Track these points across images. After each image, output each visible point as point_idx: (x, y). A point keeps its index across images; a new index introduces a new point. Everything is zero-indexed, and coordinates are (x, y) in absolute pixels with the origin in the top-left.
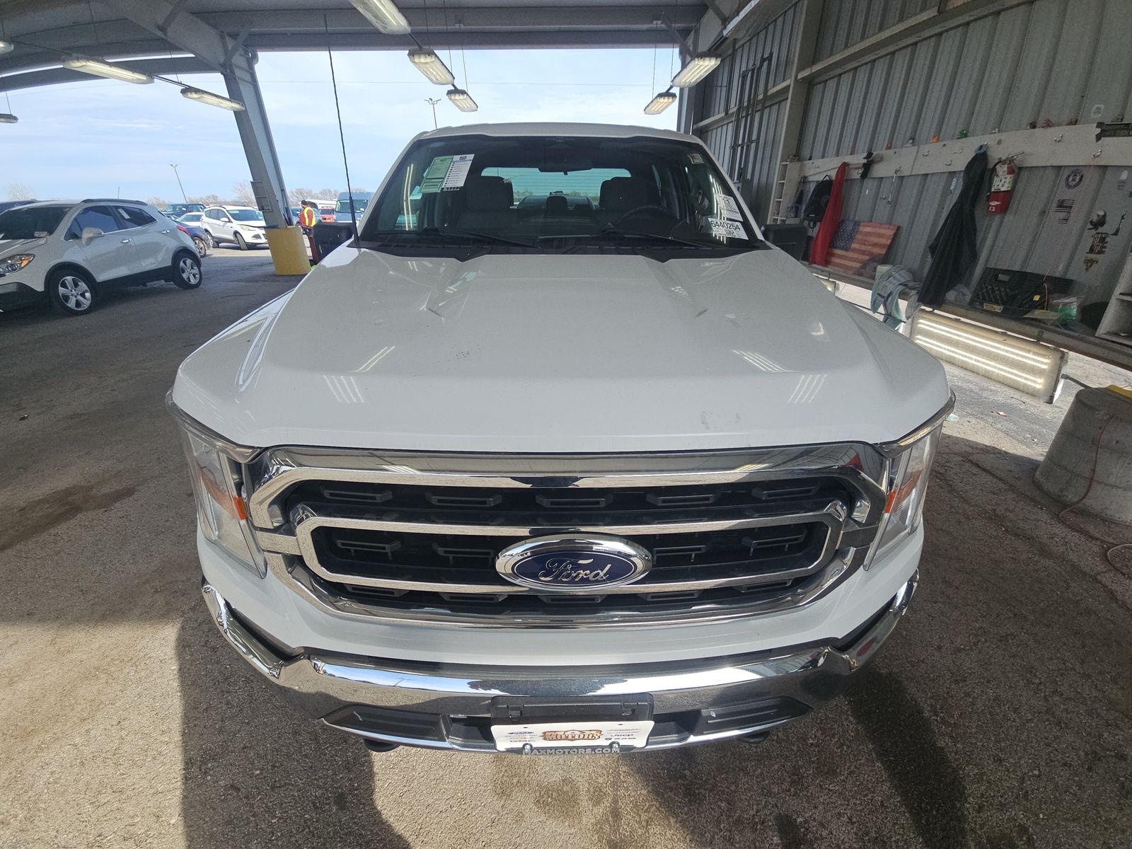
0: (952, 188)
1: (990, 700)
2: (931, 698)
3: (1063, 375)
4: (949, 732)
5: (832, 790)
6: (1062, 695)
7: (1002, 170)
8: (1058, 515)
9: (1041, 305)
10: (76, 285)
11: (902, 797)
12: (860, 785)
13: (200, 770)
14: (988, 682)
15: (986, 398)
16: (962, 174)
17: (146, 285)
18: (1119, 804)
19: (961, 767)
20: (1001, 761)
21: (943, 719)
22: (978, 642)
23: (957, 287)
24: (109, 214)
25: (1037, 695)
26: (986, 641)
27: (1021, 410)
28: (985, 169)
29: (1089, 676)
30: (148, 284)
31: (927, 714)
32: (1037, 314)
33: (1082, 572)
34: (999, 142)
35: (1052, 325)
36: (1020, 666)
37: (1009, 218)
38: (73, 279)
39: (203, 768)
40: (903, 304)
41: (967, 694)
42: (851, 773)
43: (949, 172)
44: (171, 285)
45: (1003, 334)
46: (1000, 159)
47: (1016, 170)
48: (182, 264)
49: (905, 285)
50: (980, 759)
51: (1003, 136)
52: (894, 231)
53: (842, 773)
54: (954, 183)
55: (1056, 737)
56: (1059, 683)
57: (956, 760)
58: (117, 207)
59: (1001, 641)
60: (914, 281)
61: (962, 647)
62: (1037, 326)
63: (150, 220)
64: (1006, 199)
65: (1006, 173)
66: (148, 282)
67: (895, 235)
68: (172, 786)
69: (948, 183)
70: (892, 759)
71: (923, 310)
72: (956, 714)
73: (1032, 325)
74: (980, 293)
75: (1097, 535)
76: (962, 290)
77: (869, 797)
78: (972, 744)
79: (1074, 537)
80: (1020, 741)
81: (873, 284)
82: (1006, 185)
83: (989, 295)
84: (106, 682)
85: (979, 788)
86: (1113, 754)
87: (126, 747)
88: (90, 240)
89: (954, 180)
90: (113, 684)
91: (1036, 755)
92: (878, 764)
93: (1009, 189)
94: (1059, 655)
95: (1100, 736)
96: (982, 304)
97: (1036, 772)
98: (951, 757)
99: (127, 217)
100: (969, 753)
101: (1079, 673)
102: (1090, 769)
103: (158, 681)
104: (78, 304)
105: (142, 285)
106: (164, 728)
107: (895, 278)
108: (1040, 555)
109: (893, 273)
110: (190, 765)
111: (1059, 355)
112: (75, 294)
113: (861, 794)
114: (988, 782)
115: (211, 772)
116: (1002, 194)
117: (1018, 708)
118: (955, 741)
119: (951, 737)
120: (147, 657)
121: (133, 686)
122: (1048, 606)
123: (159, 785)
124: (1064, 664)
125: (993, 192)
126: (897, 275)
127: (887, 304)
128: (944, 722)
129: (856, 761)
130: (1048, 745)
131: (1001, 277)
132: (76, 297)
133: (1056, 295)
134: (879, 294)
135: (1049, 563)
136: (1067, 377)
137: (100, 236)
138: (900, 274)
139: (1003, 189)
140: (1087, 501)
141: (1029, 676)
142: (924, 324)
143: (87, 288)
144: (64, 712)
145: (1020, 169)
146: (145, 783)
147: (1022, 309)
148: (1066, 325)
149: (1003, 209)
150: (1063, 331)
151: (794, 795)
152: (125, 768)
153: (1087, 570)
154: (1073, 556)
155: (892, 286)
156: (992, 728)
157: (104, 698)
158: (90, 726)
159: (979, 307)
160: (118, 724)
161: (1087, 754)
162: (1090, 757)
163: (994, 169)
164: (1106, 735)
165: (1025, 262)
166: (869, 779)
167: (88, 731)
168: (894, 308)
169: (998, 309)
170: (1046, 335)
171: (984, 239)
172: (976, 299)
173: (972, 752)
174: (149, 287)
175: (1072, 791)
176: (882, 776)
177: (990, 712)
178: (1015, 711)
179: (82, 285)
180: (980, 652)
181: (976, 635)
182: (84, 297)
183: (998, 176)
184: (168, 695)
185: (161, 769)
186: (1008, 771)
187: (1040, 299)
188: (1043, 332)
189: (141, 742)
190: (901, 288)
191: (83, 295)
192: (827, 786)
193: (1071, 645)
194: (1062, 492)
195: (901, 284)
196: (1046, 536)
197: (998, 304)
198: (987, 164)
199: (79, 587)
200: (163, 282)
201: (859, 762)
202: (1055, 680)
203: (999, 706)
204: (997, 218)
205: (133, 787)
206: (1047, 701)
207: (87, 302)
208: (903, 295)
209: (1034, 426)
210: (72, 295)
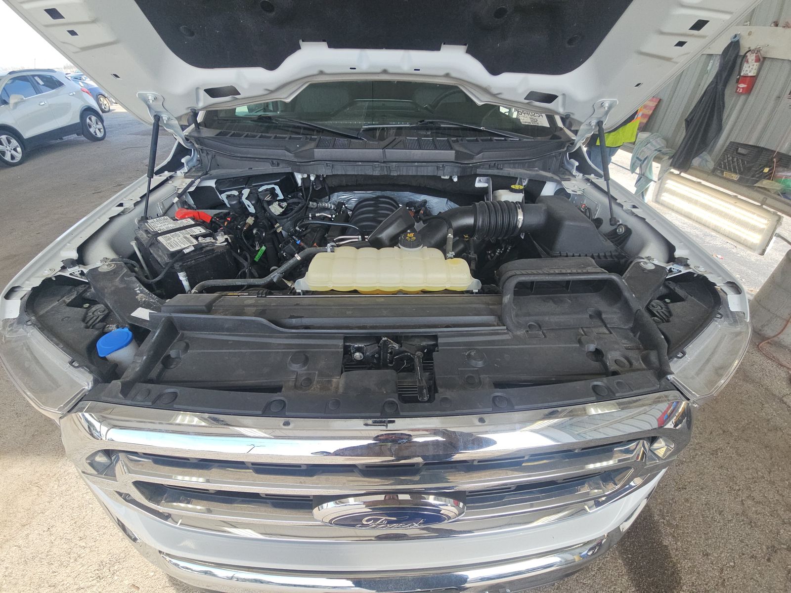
0: (709, 68)
1: (702, 505)
2: (660, 504)
3: (776, 233)
4: (672, 532)
5: (585, 584)
6: (754, 499)
7: (751, 57)
8: (758, 345)
9: (769, 176)
10: (9, 142)
11: (636, 588)
12: (605, 579)
13: (110, 571)
14: (702, 489)
15: (708, 243)
16: (719, 57)
17: (62, 139)
18: (785, 586)
19: (679, 561)
20: (708, 555)
21: (668, 521)
22: (696, 455)
23: (701, 155)
24: (28, 81)
25: (736, 500)
26: (702, 454)
27: (734, 253)
28: (737, 56)
29: (773, 483)
30: (64, 138)
31: (656, 518)
32: (765, 183)
33: (773, 394)
34: (750, 34)
35: (775, 193)
36: (726, 475)
37: (752, 98)
38: (7, 138)
39: (112, 569)
40: (656, 167)
41: (687, 500)
42: (600, 569)
43: (708, 54)
44: (82, 138)
45: (736, 197)
46: (750, 48)
47: (762, 60)
48: (88, 120)
49: (660, 151)
50: (693, 555)
51: (753, 29)
52: (657, 103)
53: (593, 569)
54: (710, 65)
55: (748, 535)
56: (752, 489)
57: (676, 556)
58: (33, 76)
59: (712, 454)
60: (667, 147)
61: (684, 459)
62: (762, 193)
63: (60, 84)
64: (752, 81)
65: (754, 61)
66: (64, 137)
67: (657, 106)
68: (90, 583)
69: (706, 64)
70: (630, 556)
71: (672, 173)
72: (678, 516)
73: (759, 192)
74: (722, 163)
75: (784, 363)
76: (705, 157)
77: (612, 589)
78: (688, 541)
79: (768, 365)
80: (723, 539)
81: (634, 148)
82: (752, 72)
83: (729, 165)
84: (38, 494)
85: (691, 577)
86: (785, 547)
87: (55, 550)
88: (16, 104)
89: (711, 61)
90: (42, 496)
91: (732, 550)
92: (620, 561)
93: (755, 75)
94: (753, 466)
95: (778, 533)
96: (722, 172)
97: (732, 564)
98: (673, 553)
99: (41, 83)
100: (685, 550)
101: (767, 480)
102: (769, 560)
103: (75, 494)
104: (13, 157)
105: (60, 139)
106: (81, 535)
107: (652, 145)
108: (744, 380)
109: (651, 140)
110: (102, 567)
111: (776, 218)
112: (10, 150)
113: (606, 586)
114: (698, 573)
115: (118, 573)
116: (749, 78)
117: (722, 511)
118: (677, 541)
119: (674, 536)
120: (66, 473)
121: (57, 498)
122: (747, 424)
123: (81, 582)
124: (757, 473)
125: (742, 76)
126: (654, 143)
127: (643, 166)
128: (669, 525)
129: (604, 558)
130: (742, 541)
131: (741, 150)
132: (10, 152)
133: (780, 169)
134: (637, 158)
135: (750, 387)
136: (779, 236)
137: (22, 101)
138: (656, 142)
139: (750, 74)
140: (781, 336)
141: (731, 484)
142: (671, 184)
143: (17, 144)
144: (9, 519)
145: (764, 58)
146: (70, 580)
147: (754, 178)
148: (785, 193)
149: (748, 91)
150: (783, 199)
151: (557, 589)
152: (56, 567)
153: (777, 393)
154: (767, 382)
155: (649, 151)
156: (703, 528)
157: (37, 508)
158: (28, 532)
159: (720, 175)
160: (48, 531)
161: (768, 548)
162: (770, 549)
163: (745, 56)
164: (782, 531)
165: (760, 138)
166: (613, 574)
167: (27, 535)
168: (648, 169)
169: (736, 177)
170: (769, 201)
171: (729, 116)
172: (718, 168)
173: (687, 548)
174: (64, 140)
175: (755, 578)
176: (622, 571)
177: (702, 515)
178: (720, 513)
179: (14, 142)
180: (697, 464)
181: (695, 449)
182: (16, 151)
183: (747, 62)
184: (83, 506)
185: (80, 569)
186: (712, 563)
187: (769, 170)
188: (767, 199)
189: (65, 546)
190: (657, 153)
191: (15, 150)
192: (582, 581)
193: (763, 457)
194: (762, 328)
195: (656, 150)
196: (748, 363)
197: (735, 172)
198: (739, 51)
199: (14, 410)
200: (75, 136)
201: (605, 559)
202: (750, 487)
203: (709, 509)
204: (743, 98)
205: (62, 583)
206: (743, 504)
207: (19, 156)
208: (657, 159)
209: (742, 268)
210: (7, 150)
